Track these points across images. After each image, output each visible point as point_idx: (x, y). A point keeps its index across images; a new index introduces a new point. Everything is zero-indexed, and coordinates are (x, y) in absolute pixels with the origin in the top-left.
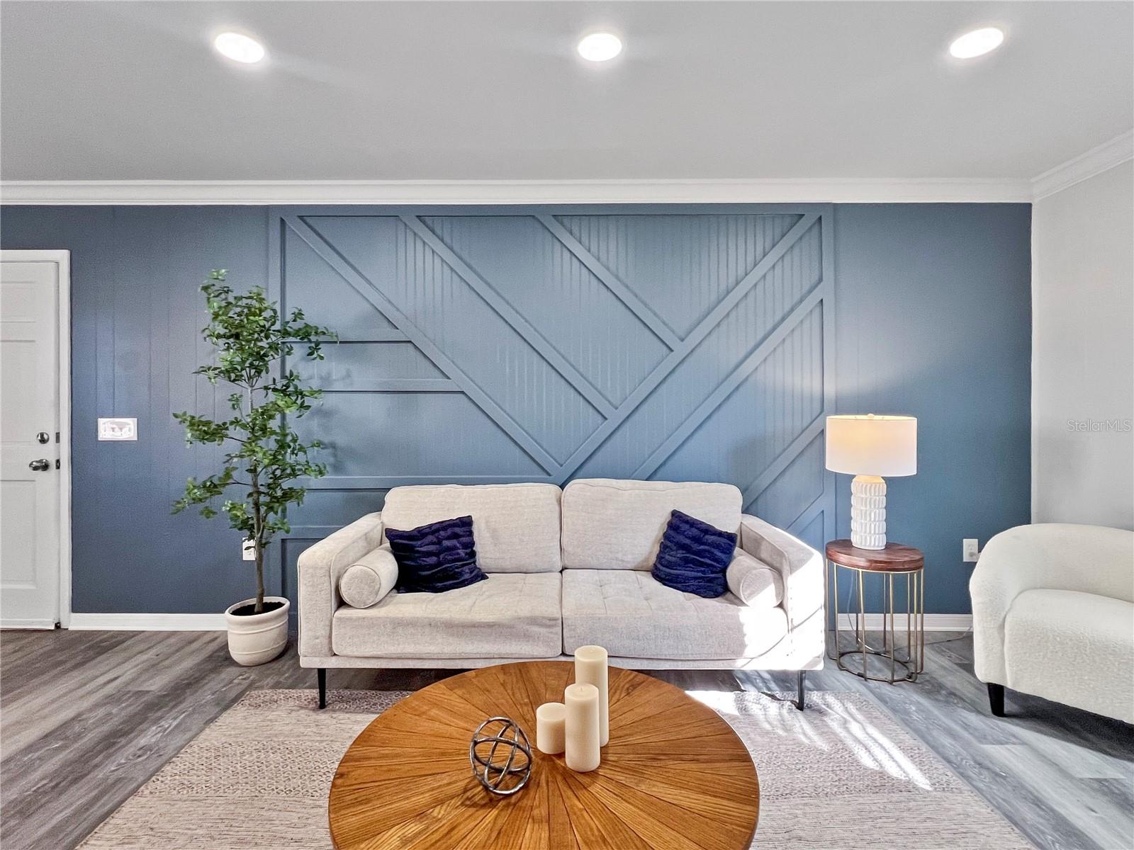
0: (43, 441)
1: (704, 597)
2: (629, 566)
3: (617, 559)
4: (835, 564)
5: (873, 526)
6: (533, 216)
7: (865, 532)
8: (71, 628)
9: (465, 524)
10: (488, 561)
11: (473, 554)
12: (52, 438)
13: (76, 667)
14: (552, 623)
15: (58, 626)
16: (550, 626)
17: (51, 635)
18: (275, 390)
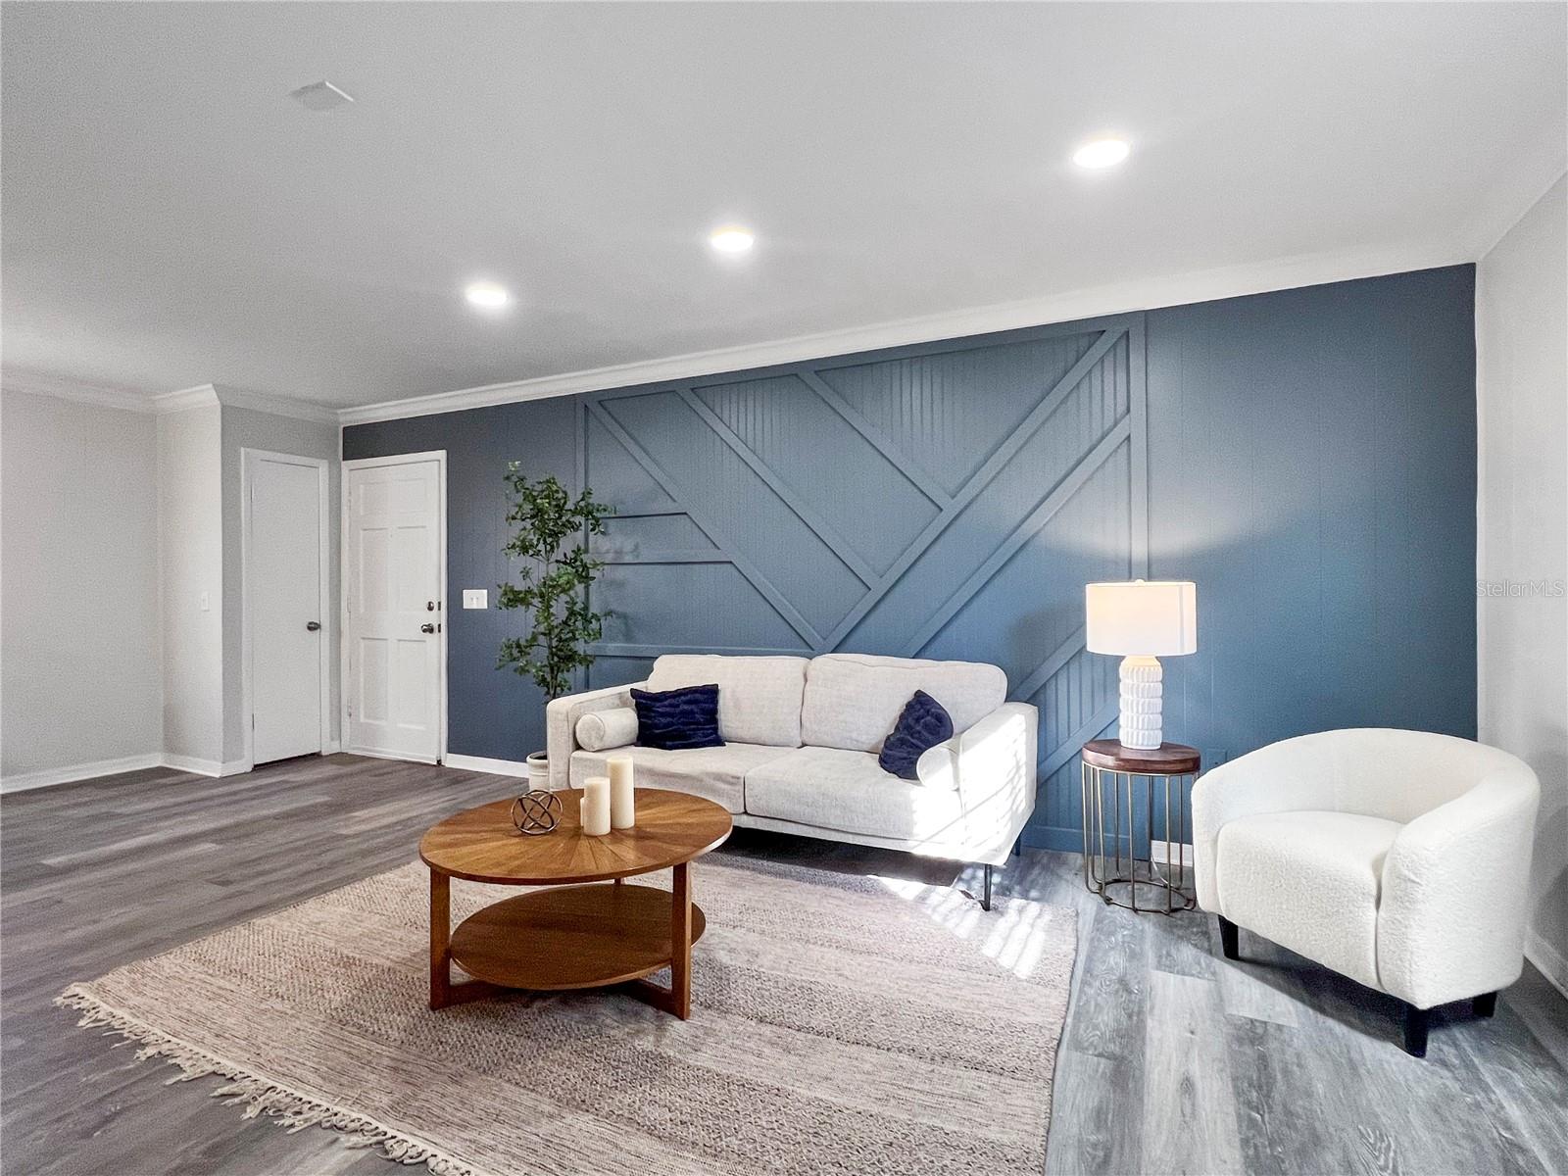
0: (430, 608)
1: (900, 777)
2: (866, 747)
3: (851, 739)
4: (1083, 762)
5: (1140, 719)
6: (796, 375)
7: (1132, 727)
8: (447, 765)
9: (710, 693)
10: (729, 729)
11: (714, 721)
12: (436, 607)
13: (437, 789)
14: (734, 780)
15: (439, 762)
16: (732, 784)
17: (434, 768)
18: (565, 563)
